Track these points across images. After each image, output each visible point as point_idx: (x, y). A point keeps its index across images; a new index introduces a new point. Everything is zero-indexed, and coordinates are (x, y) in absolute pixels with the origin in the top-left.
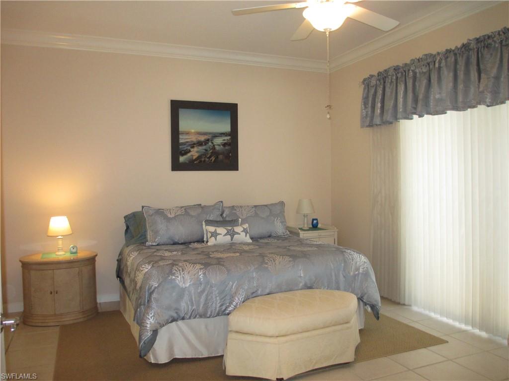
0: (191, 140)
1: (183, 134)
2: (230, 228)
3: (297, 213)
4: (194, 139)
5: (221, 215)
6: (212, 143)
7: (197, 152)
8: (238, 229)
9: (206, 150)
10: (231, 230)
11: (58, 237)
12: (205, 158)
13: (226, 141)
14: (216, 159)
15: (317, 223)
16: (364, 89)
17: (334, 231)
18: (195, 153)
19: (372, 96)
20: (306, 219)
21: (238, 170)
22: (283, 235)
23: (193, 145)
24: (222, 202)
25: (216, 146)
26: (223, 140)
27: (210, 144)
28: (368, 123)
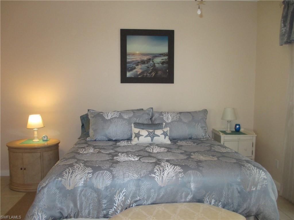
0: (136, 59)
1: (130, 55)
2: (151, 131)
3: (222, 119)
4: (138, 58)
5: (151, 119)
6: (153, 62)
7: (141, 69)
8: (158, 132)
9: (148, 67)
10: (152, 132)
11: (34, 129)
12: (147, 73)
13: (164, 60)
14: (155, 74)
15: (240, 128)
16: (284, 8)
17: (253, 136)
18: (139, 69)
19: (290, 13)
20: (229, 124)
21: (173, 83)
22: (202, 137)
23: (137, 64)
24: (152, 108)
25: (156, 64)
26: (162, 59)
27: (151, 62)
28: (285, 40)
